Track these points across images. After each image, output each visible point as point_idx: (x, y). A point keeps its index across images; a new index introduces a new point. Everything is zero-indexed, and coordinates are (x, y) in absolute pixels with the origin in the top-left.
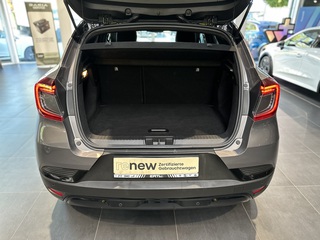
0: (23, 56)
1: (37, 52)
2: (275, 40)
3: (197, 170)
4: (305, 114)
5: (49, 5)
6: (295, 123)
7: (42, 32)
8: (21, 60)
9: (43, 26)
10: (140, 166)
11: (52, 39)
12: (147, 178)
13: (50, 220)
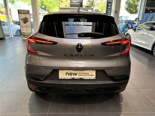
0: (15, 34)
1: (22, 32)
2: (132, 28)
3: (95, 76)
4: (146, 60)
5: (29, 11)
6: (141, 64)
7: (25, 23)
8: (14, 36)
9: (25, 21)
10: (70, 74)
11: (29, 26)
12: (73, 79)
13: (28, 102)
